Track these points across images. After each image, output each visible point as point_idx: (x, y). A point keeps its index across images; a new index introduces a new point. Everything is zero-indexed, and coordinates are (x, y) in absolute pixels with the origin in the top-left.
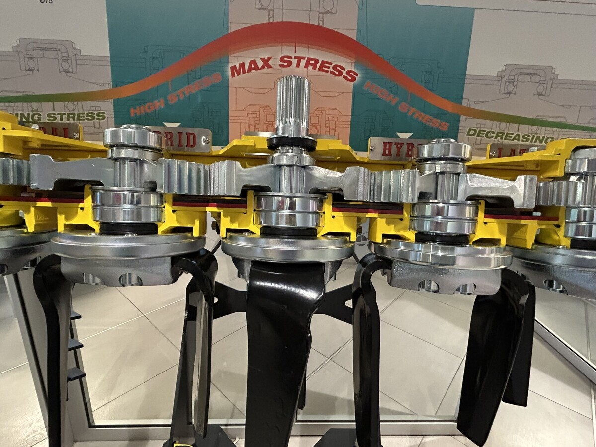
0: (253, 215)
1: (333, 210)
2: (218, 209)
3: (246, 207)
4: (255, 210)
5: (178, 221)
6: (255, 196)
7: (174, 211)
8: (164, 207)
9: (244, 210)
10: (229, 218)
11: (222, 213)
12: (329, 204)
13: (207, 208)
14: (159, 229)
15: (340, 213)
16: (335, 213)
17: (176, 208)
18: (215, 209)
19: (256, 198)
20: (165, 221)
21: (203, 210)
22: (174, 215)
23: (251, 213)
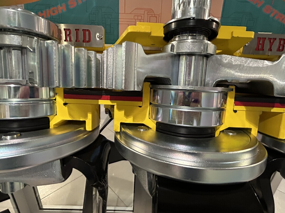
0: (149, 109)
1: (236, 104)
2: (112, 102)
3: (141, 100)
4: (150, 104)
5: (70, 115)
6: (151, 88)
7: (65, 104)
8: (55, 100)
9: (140, 103)
10: (123, 112)
11: (115, 107)
12: (231, 98)
13: (99, 100)
14: (50, 123)
15: (243, 108)
16: (237, 108)
17: (68, 101)
18: (108, 102)
19: (152, 90)
20: (56, 115)
21: (96, 103)
22: (66, 108)
23: (147, 107)
